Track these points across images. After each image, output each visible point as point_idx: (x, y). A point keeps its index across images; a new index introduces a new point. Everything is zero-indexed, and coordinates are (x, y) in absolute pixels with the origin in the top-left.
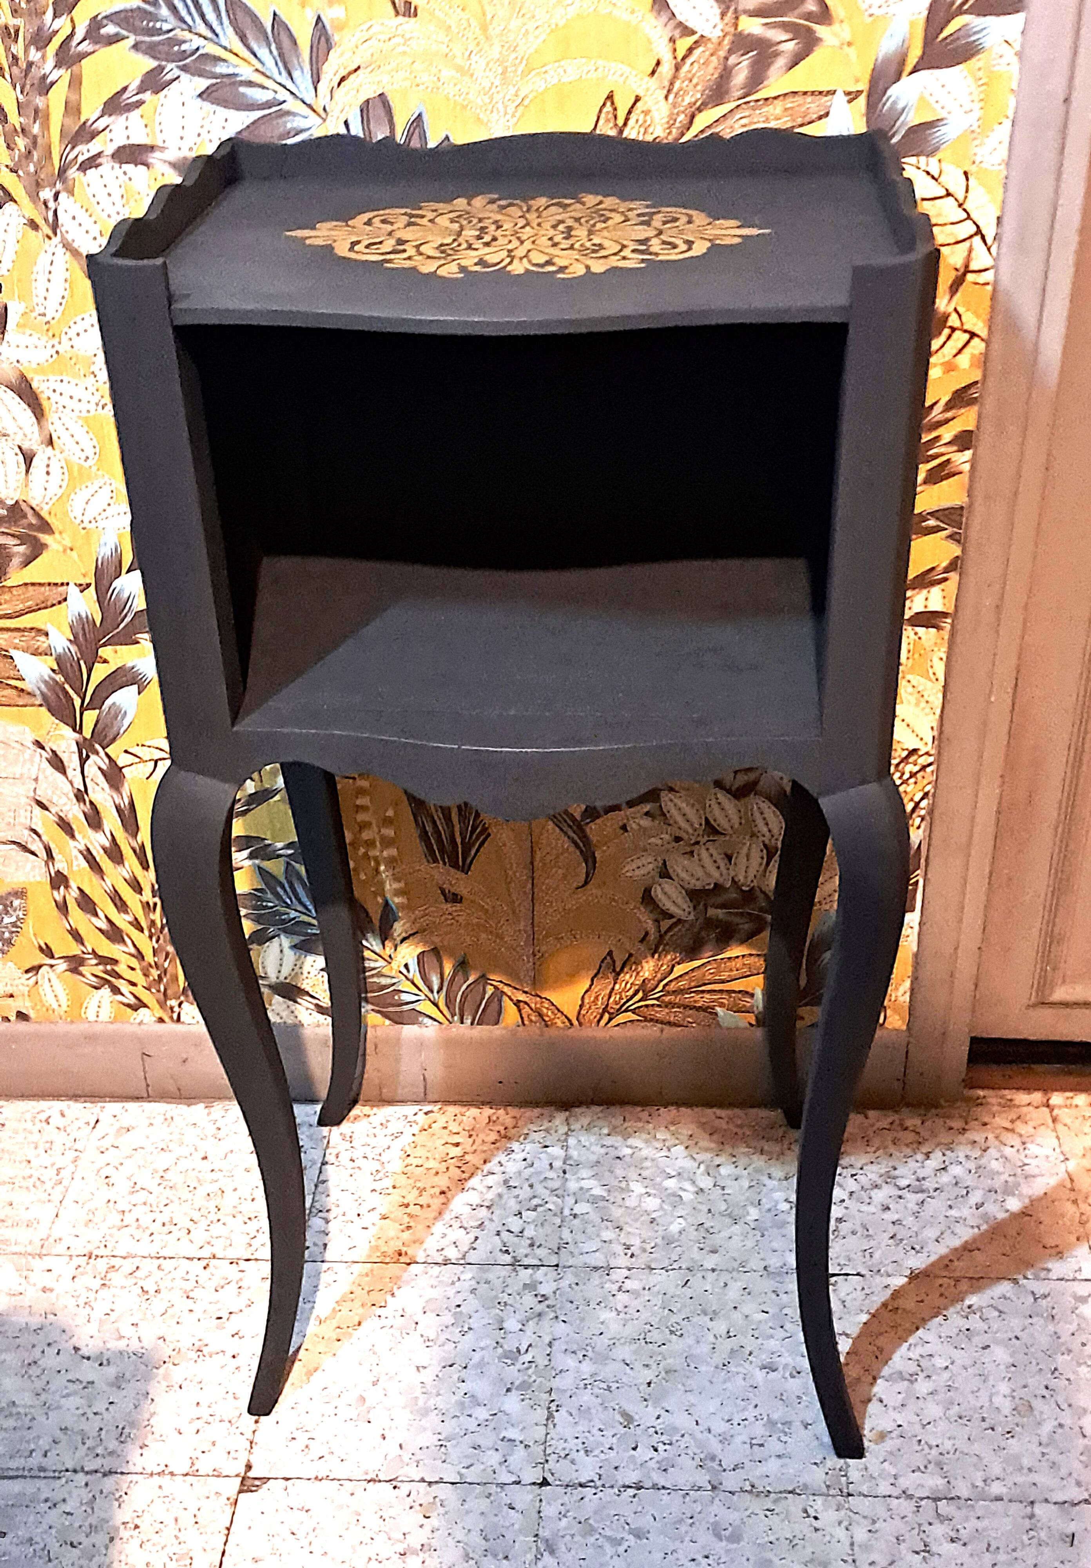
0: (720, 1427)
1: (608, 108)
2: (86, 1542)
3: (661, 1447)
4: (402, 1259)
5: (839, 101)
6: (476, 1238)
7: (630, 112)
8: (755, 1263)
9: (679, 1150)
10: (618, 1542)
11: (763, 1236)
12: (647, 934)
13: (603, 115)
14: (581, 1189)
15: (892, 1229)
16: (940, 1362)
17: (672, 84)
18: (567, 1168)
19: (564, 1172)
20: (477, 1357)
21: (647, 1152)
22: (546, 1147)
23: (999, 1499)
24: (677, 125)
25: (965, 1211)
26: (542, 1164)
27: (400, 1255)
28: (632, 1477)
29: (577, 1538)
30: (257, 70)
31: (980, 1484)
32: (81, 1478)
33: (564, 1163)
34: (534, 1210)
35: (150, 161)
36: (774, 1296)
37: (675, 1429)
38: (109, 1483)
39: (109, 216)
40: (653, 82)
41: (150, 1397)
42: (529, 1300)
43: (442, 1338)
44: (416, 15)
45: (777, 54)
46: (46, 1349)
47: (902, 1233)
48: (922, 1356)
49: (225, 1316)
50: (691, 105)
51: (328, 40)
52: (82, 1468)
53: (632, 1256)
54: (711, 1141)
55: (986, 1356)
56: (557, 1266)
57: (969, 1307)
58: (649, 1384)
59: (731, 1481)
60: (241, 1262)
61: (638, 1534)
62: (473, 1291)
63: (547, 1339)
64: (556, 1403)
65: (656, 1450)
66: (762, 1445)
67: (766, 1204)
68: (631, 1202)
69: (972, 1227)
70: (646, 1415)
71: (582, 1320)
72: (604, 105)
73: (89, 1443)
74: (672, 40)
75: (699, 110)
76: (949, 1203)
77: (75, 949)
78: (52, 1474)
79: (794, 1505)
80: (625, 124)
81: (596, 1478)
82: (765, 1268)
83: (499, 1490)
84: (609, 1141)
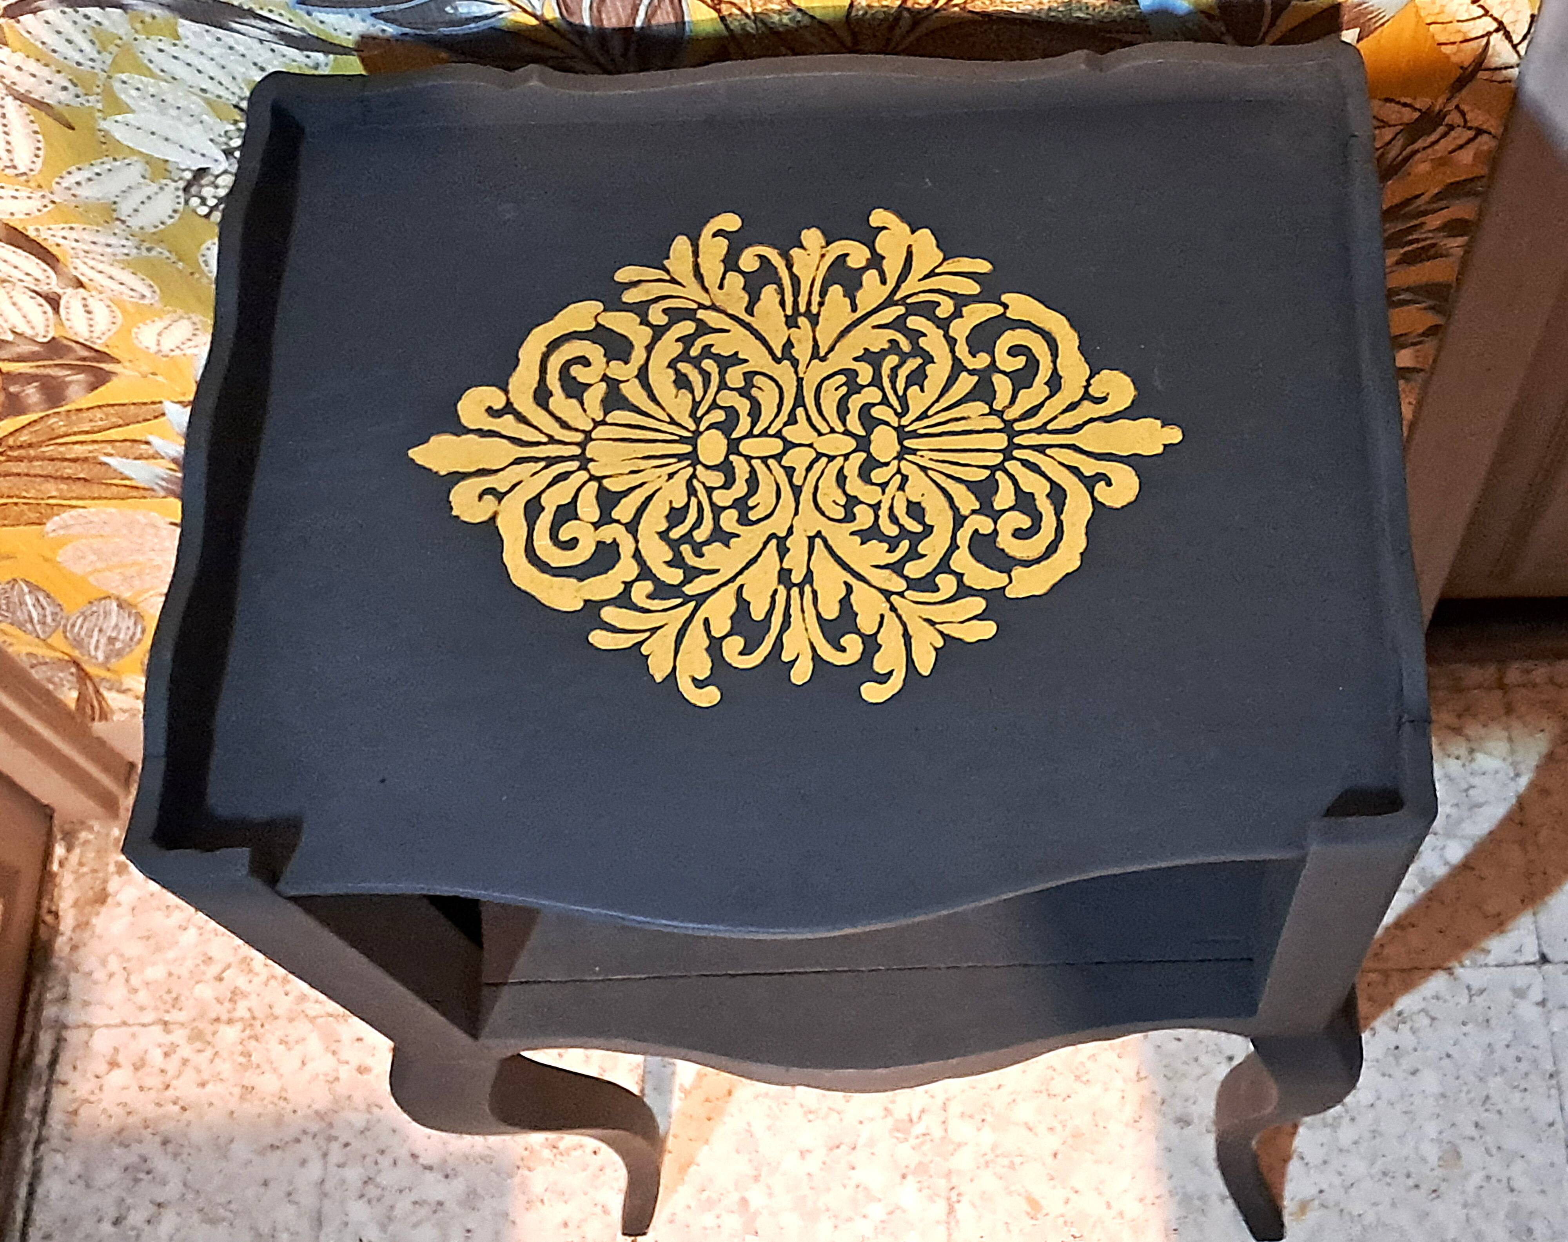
20: (865, 1132)
37: (1086, 1218)
55: (1416, 1086)
57: (1399, 1015)
58: (1055, 1156)
64: (956, 1192)
70: (1053, 1199)
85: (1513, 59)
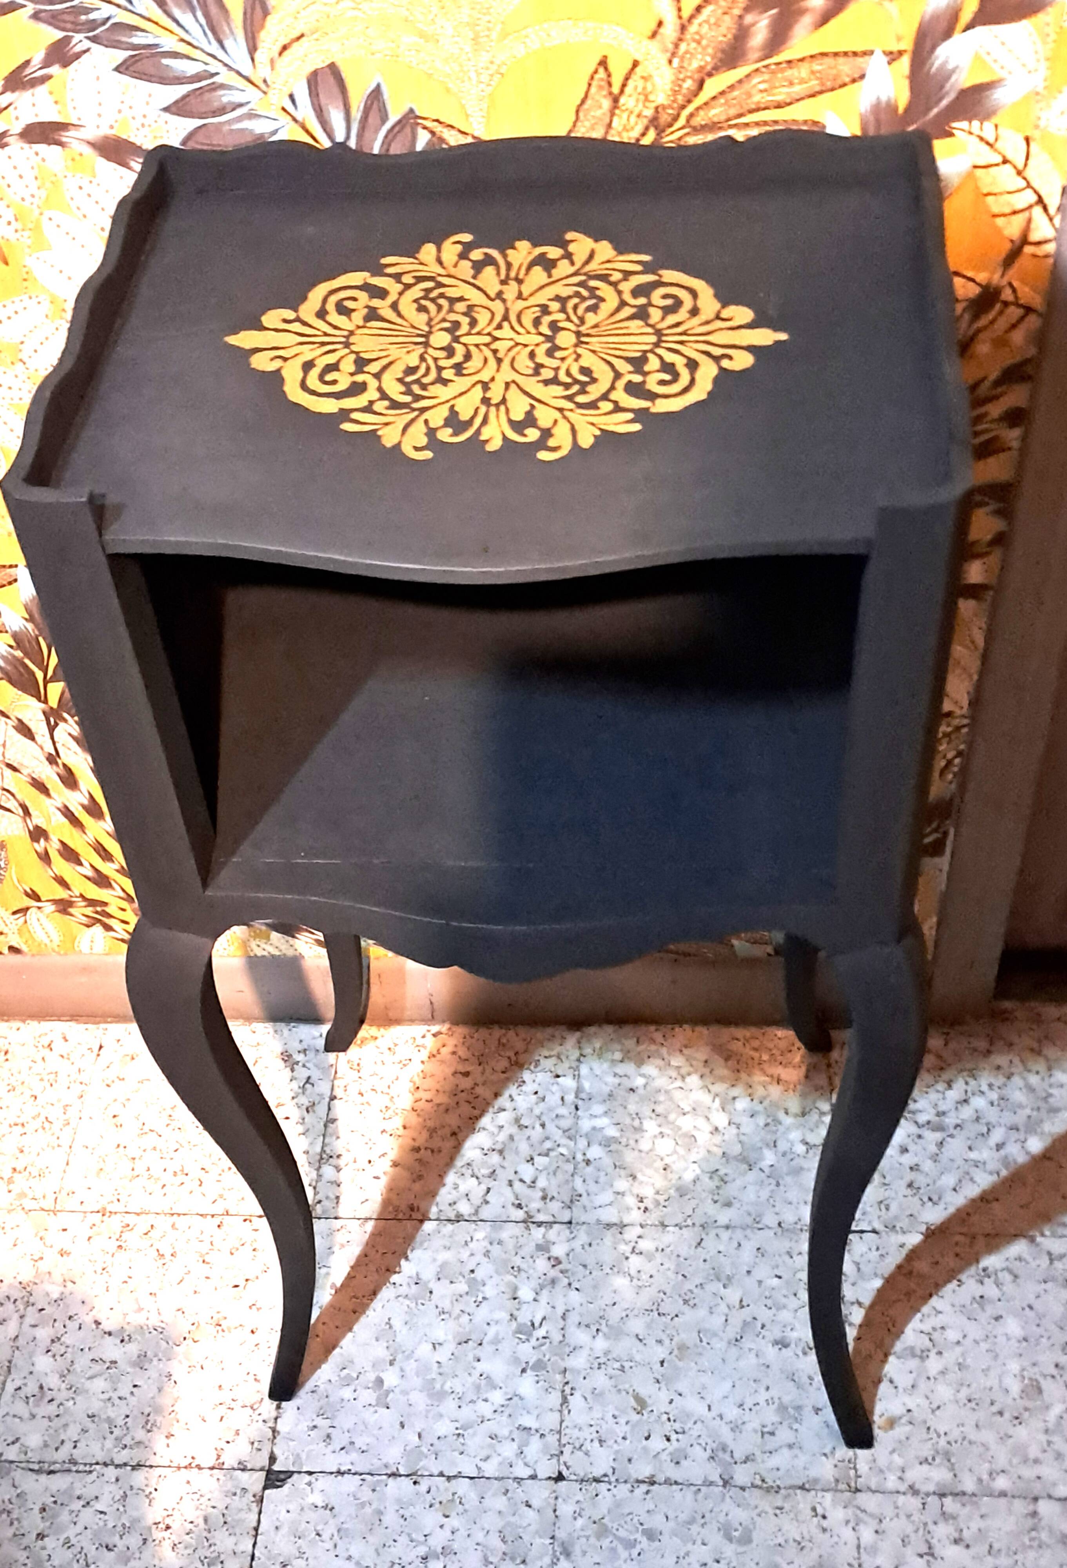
0: (732, 1413)
1: (601, 74)
2: (121, 1544)
3: (674, 1437)
4: (415, 1215)
5: (878, 61)
6: (488, 1190)
7: (627, 79)
8: (770, 1220)
9: (694, 1080)
10: (630, 1544)
11: (778, 1184)
13: (595, 83)
14: (594, 1128)
15: (910, 1176)
16: (952, 1335)
17: (677, 46)
18: (580, 1103)
19: (577, 1108)
20: (492, 1331)
21: (661, 1082)
22: (558, 1076)
23: (1003, 1494)
24: (684, 91)
25: (984, 1154)
26: (553, 1099)
27: (412, 1209)
28: (645, 1471)
29: (593, 1540)
30: (182, 40)
31: (985, 1477)
32: (111, 1472)
33: (577, 1097)
34: (547, 1155)
35: (64, 139)
36: (787, 1258)
37: (688, 1416)
38: (139, 1478)
39: (23, 199)
40: (654, 46)
41: (173, 1378)
42: (542, 1264)
43: (456, 1311)
45: (805, 10)
46: (68, 1322)
47: (920, 1180)
48: (934, 1329)
49: (242, 1283)
50: (701, 69)
52: (112, 1461)
53: (646, 1210)
54: (726, 1067)
55: (999, 1329)
56: (570, 1223)
57: (984, 1270)
58: (662, 1363)
59: (742, 1475)
60: (254, 1219)
61: (651, 1535)
62: (487, 1254)
63: (560, 1311)
64: (570, 1386)
65: (668, 1440)
66: (772, 1434)
67: (782, 1146)
68: (645, 1145)
69: (991, 1173)
70: (659, 1398)
71: (595, 1287)
72: (596, 72)
73: (117, 1432)
75: (710, 75)
76: (969, 1143)
77: (62, 894)
78: (81, 1468)
79: (803, 1501)
80: (622, 91)
81: (610, 1472)
82: (780, 1224)
83: (516, 1485)
84: (621, 1069)
85: (1050, 233)
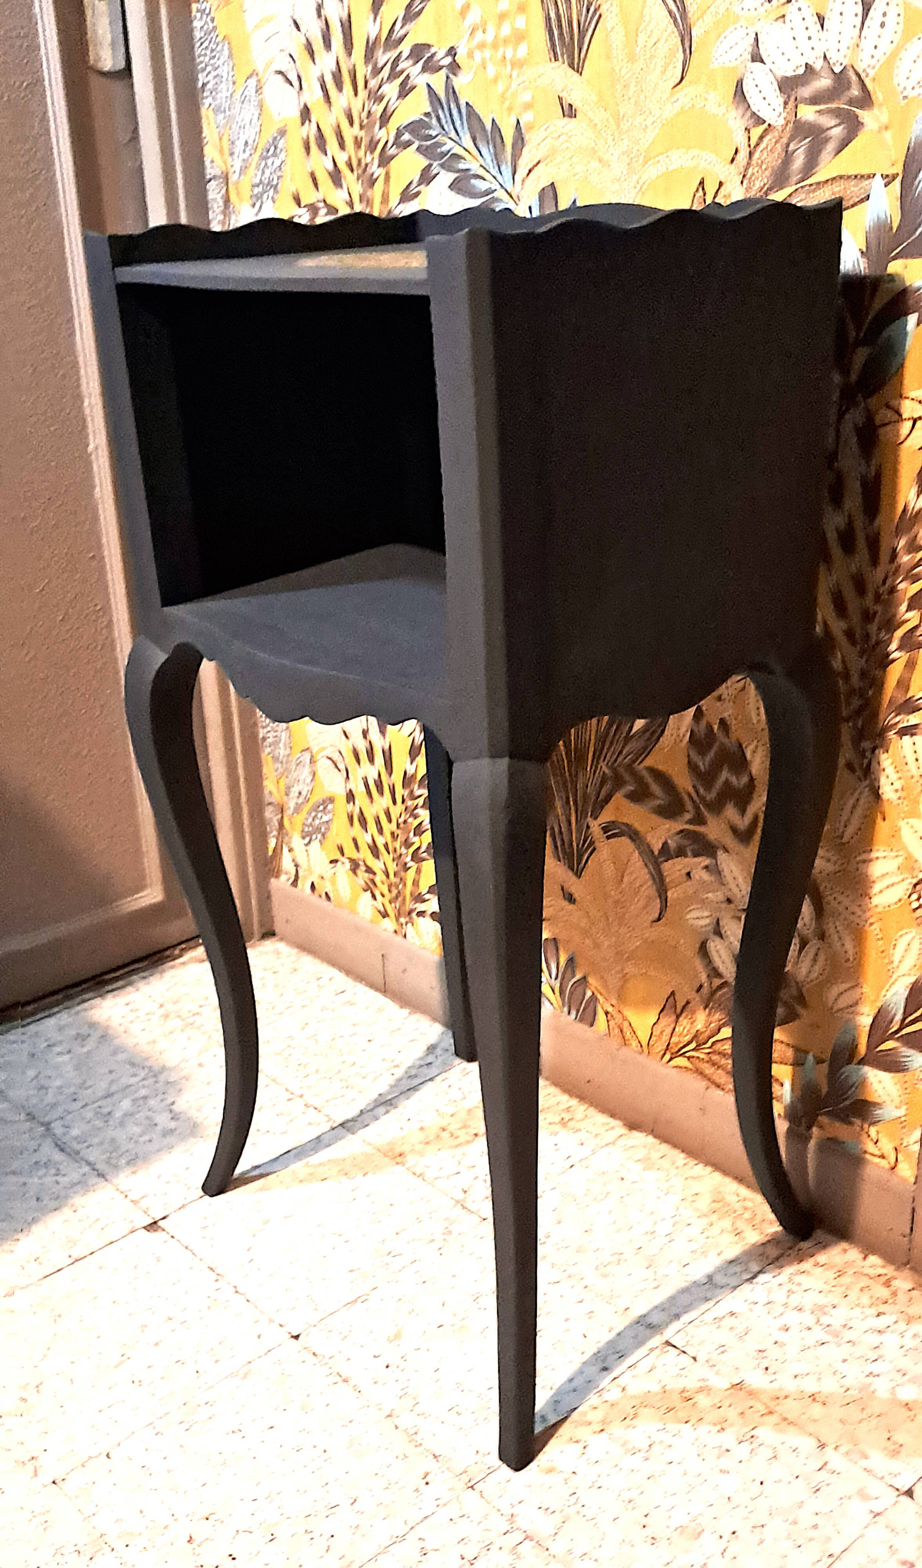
1: (701, 193)
4: (398, 1158)
5: (877, 184)
9: (673, 1198)
12: (701, 986)
13: (695, 200)
15: (767, 1345)
16: (671, 1455)
17: (746, 169)
21: (649, 1186)
25: (853, 1371)
27: (400, 1155)
30: (481, 166)
40: (732, 169)
44: (575, 116)
45: (827, 140)
47: (774, 1353)
48: (661, 1442)
51: (523, 139)
54: (707, 1206)
55: (715, 1478)
59: (406, 1420)
64: (367, 1297)
69: (842, 1386)
70: (412, 1342)
72: (697, 188)
74: (747, 130)
76: (848, 1357)
77: (355, 854)
78: (77, 1158)
79: (426, 1464)
83: (267, 1322)
84: (631, 1164)
